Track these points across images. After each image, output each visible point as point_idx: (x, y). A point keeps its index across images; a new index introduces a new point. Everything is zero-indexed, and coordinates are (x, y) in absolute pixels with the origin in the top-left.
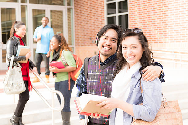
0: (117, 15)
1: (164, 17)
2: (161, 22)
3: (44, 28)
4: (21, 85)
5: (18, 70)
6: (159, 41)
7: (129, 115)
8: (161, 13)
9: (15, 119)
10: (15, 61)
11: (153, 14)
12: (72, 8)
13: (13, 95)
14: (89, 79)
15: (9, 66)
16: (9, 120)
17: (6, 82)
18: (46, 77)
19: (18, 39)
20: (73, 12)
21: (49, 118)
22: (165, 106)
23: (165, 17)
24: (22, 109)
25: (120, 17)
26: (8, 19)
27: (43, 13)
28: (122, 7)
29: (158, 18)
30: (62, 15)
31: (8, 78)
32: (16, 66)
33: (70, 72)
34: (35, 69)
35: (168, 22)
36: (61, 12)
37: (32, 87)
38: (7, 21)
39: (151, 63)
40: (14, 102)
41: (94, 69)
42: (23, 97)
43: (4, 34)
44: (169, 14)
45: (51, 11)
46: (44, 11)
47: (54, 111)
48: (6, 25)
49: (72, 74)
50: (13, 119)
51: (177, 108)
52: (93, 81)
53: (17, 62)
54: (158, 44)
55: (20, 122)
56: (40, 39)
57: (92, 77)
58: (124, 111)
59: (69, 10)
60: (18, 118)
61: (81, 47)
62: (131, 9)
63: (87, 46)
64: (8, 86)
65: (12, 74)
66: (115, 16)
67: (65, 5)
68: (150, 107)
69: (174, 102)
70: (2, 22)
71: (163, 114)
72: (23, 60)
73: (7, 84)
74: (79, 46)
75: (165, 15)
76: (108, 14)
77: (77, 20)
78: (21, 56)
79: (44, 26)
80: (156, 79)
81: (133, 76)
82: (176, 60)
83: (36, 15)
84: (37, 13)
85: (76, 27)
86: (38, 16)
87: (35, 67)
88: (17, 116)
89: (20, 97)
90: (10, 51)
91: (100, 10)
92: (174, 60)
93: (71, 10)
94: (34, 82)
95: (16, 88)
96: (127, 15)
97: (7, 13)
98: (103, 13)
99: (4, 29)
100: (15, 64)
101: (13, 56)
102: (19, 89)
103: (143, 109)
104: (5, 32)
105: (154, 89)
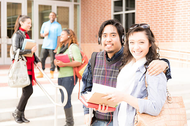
0: (124, 12)
1: (171, 16)
2: (169, 21)
3: (52, 23)
4: (25, 79)
5: (23, 64)
6: (165, 41)
7: (133, 108)
8: (169, 12)
9: (18, 114)
10: (21, 54)
11: (160, 12)
12: (79, 5)
13: (16, 88)
14: (95, 74)
15: (13, 60)
16: (12, 114)
17: (10, 75)
18: (51, 72)
19: (23, 33)
20: (79, 8)
21: (52, 113)
22: (169, 101)
23: (173, 16)
24: (25, 104)
25: (127, 15)
26: (14, 14)
27: (49, 8)
28: (129, 5)
29: (165, 16)
30: (68, 12)
31: (13, 70)
32: (21, 59)
33: (75, 67)
34: (39, 64)
35: (176, 21)
36: (68, 8)
37: (36, 81)
38: (13, 16)
39: (157, 57)
40: (17, 97)
41: (101, 64)
42: (26, 92)
43: (10, 29)
44: (177, 13)
45: (58, 7)
46: (51, 7)
47: (57, 106)
48: (12, 20)
49: (76, 69)
50: (15, 114)
51: (182, 104)
52: (99, 77)
53: (22, 56)
54: (165, 43)
55: (22, 116)
56: (48, 34)
57: (98, 72)
58: (128, 104)
59: (76, 6)
60: (21, 112)
61: (86, 44)
62: (139, 7)
63: (93, 44)
64: (12, 79)
65: (17, 67)
66: (122, 14)
67: (71, 1)
68: (155, 102)
69: (179, 98)
70: (8, 17)
71: (168, 109)
72: (29, 53)
73: (12, 77)
74: (84, 43)
75: (173, 14)
76: (115, 11)
77: (83, 17)
78: (27, 49)
79: (51, 22)
80: (161, 73)
81: (139, 70)
82: (182, 60)
83: (42, 11)
84: (43, 9)
85: (83, 24)
86: (44, 12)
87: (40, 61)
88: (19, 110)
89: (23, 91)
90: (16, 44)
91: (107, 7)
92: (181, 59)
93: (78, 7)
94: (38, 77)
95: (21, 82)
96: (134, 13)
97: (13, 8)
98: (109, 11)
99: (10, 24)
100: (20, 57)
101: (19, 50)
102: (24, 82)
103: (148, 103)
104: (10, 27)
105: (158, 83)
